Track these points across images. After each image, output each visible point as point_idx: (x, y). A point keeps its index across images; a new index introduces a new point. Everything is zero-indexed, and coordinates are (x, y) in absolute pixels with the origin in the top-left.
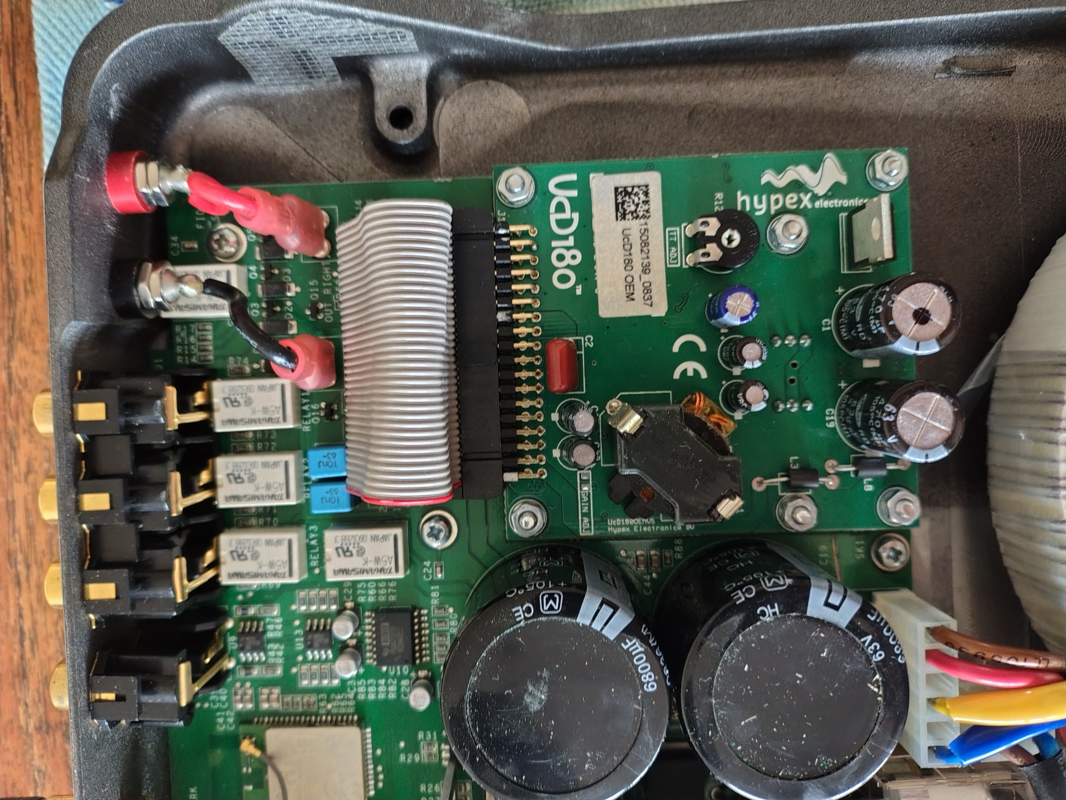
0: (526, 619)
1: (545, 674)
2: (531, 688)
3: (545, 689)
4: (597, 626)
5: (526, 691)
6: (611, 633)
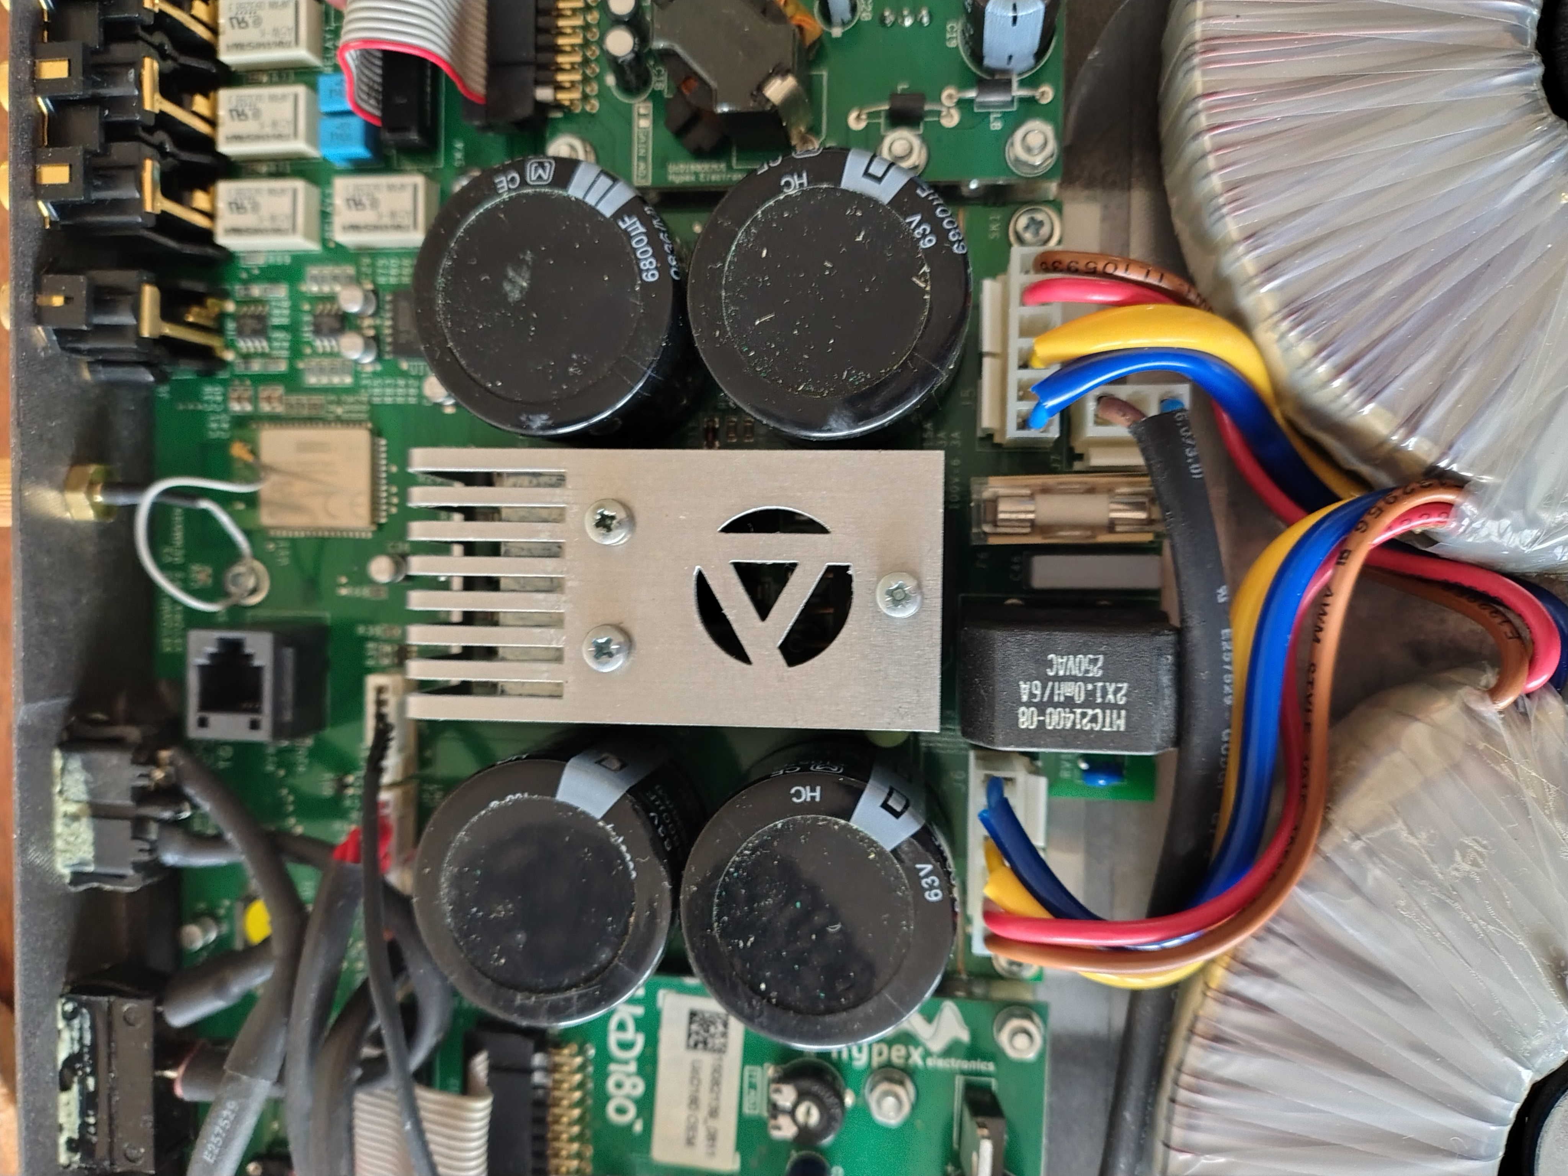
0: (509, 190)
1: (529, 256)
2: (511, 274)
3: (527, 275)
4: (591, 200)
5: (505, 277)
6: (607, 209)
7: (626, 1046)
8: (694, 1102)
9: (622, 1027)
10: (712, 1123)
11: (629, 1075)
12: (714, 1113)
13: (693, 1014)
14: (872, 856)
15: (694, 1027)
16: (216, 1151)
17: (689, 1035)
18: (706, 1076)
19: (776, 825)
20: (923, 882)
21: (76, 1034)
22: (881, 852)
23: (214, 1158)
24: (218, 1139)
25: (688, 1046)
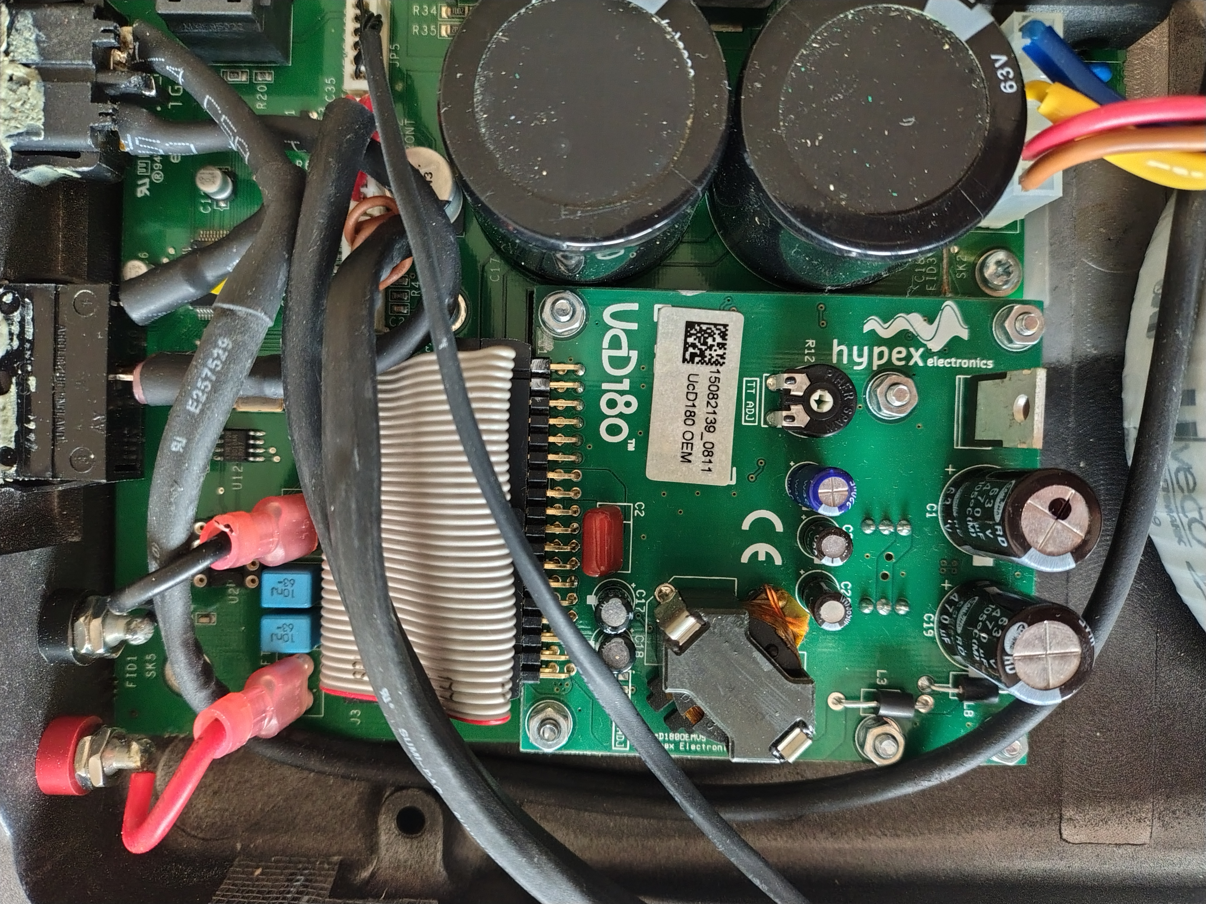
7: (619, 362)
8: (690, 416)
9: (615, 343)
10: (708, 437)
11: (622, 393)
12: (711, 427)
13: (690, 325)
14: (947, 47)
15: (690, 340)
16: (203, 399)
17: (686, 350)
18: (702, 389)
19: (846, 16)
20: (999, 73)
21: (16, 329)
22: (956, 43)
23: (200, 406)
24: (207, 383)
25: (684, 360)
